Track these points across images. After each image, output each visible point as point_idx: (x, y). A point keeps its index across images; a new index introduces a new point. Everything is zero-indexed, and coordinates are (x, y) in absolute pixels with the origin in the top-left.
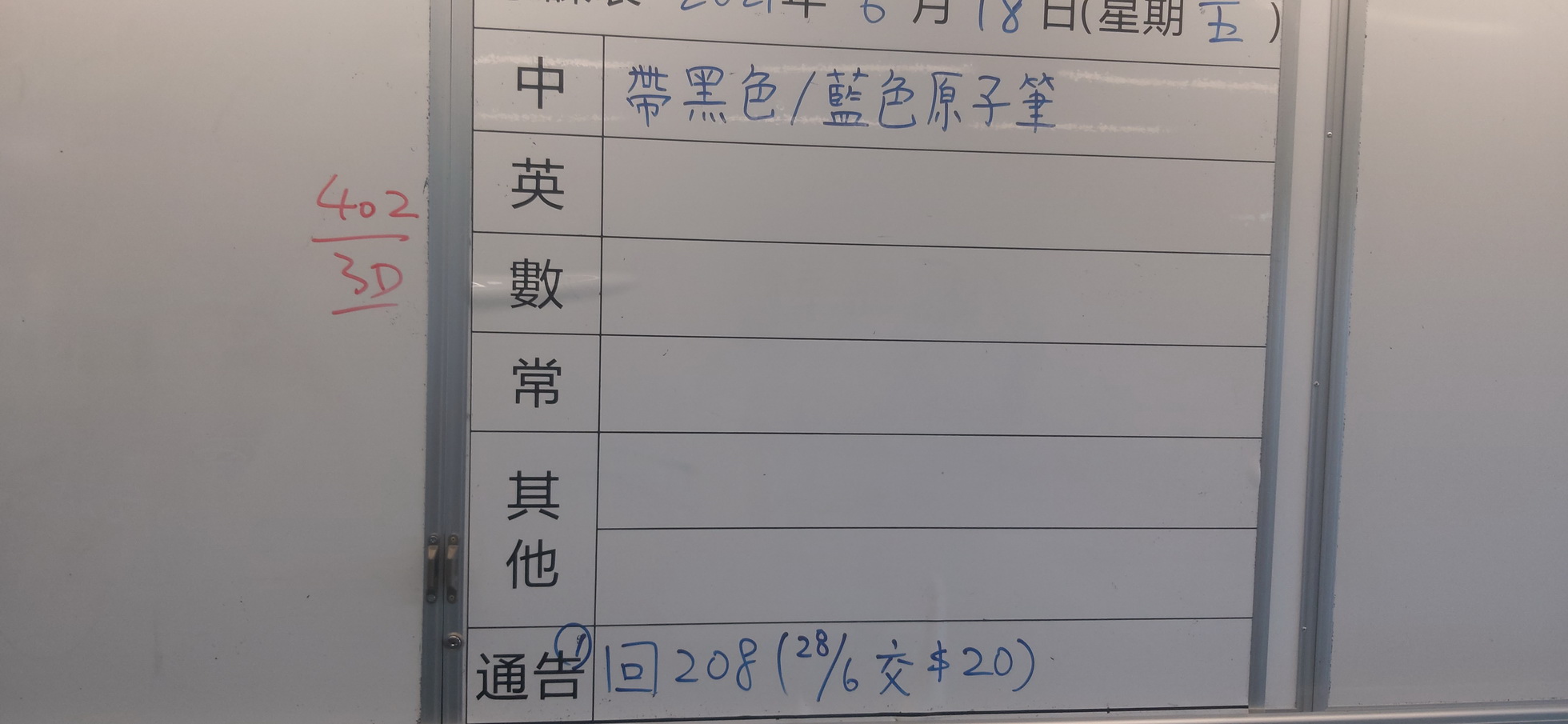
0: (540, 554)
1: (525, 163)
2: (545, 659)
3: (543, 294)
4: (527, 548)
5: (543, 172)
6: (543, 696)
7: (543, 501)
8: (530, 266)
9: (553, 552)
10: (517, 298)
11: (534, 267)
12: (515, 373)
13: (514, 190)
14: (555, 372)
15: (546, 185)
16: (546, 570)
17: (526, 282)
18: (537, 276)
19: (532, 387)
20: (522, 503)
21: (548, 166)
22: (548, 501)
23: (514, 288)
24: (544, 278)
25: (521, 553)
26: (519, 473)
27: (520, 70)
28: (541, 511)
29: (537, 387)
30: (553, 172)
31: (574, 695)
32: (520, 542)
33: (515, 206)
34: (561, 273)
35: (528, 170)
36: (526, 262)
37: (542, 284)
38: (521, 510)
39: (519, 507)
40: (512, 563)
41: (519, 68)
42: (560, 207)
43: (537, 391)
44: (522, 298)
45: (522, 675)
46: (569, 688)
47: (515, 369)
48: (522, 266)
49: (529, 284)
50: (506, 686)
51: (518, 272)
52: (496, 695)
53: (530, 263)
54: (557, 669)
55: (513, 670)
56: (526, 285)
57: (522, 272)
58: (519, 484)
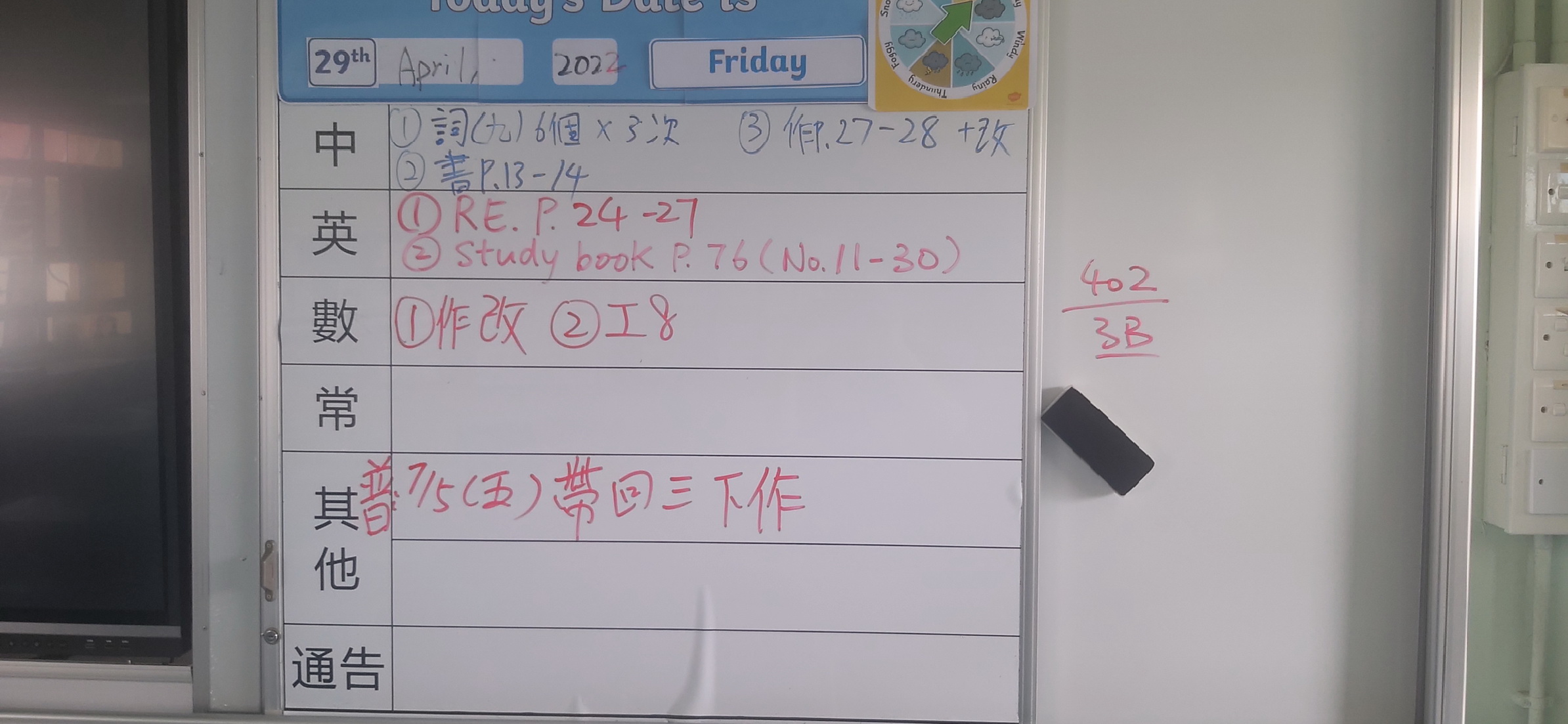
0: (343, 561)
1: (323, 215)
2: (350, 654)
3: (340, 331)
4: (332, 554)
5: (339, 223)
6: (349, 686)
7: (345, 514)
8: (329, 306)
9: (354, 559)
10: (319, 334)
11: (333, 306)
12: (318, 400)
13: (314, 239)
14: (352, 399)
15: (341, 234)
16: (349, 575)
17: (326, 319)
18: (335, 314)
19: (333, 412)
20: (327, 515)
21: (343, 217)
22: (349, 514)
23: (316, 325)
24: (341, 316)
25: (327, 559)
26: (324, 488)
27: (319, 133)
28: (343, 523)
29: (337, 412)
30: (347, 223)
31: (376, 687)
32: (326, 549)
33: (316, 253)
34: (355, 311)
35: (326, 222)
36: (326, 302)
37: (339, 321)
38: (327, 520)
39: (325, 519)
40: (319, 569)
41: (317, 132)
42: (353, 253)
43: (337, 416)
44: (322, 334)
45: (331, 667)
46: (370, 680)
47: (319, 396)
48: (323, 306)
49: (328, 321)
50: (317, 676)
51: (319, 311)
52: (309, 683)
53: (329, 303)
54: (360, 663)
55: (323, 663)
56: (325, 322)
57: (323, 311)
58: (324, 498)
